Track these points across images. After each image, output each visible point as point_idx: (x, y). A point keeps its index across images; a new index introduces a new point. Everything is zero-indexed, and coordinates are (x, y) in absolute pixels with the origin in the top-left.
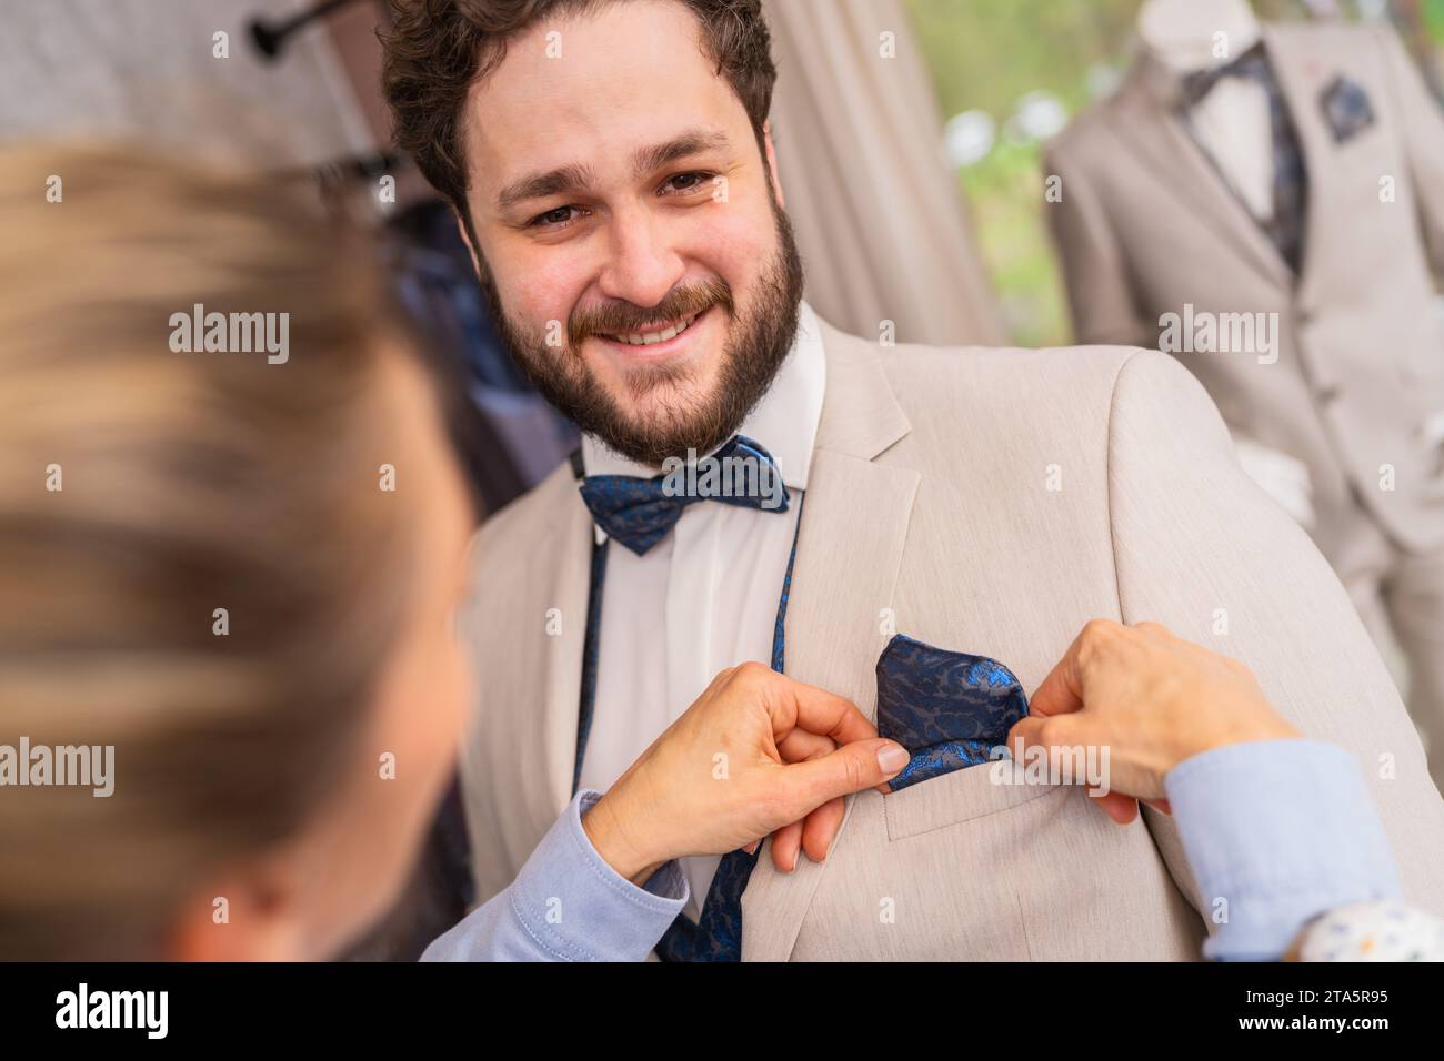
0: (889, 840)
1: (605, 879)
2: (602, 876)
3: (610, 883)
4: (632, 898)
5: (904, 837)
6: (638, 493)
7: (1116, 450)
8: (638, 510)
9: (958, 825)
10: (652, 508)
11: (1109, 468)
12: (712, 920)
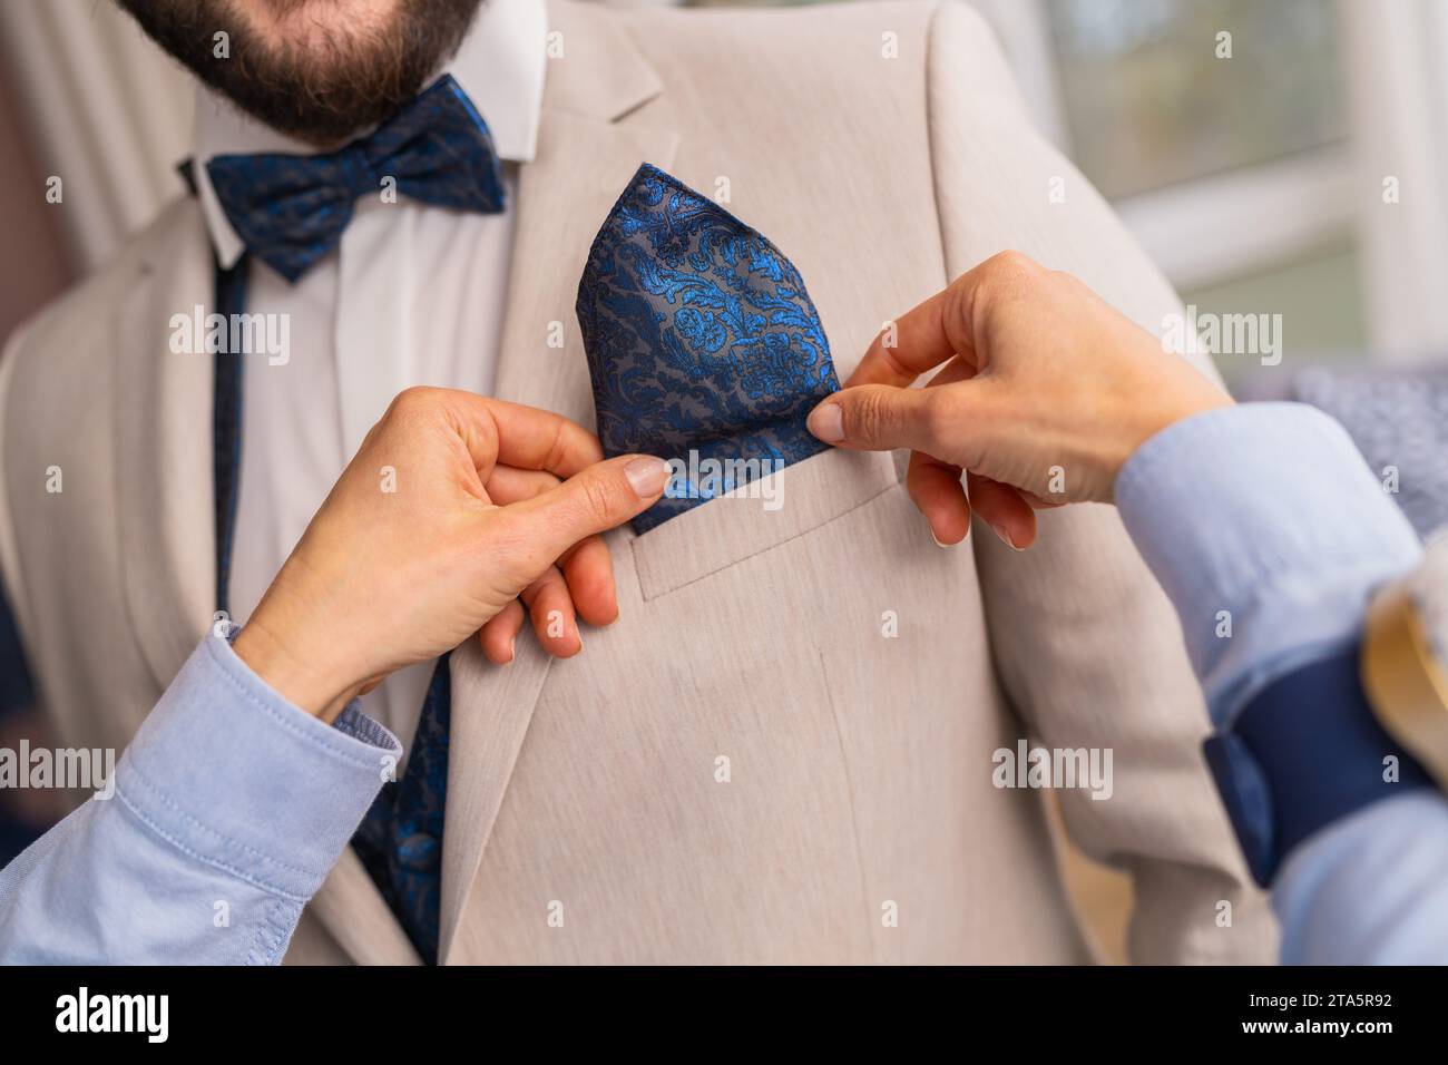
0: (645, 600)
1: (289, 726)
2: (282, 722)
3: (296, 731)
4: (331, 752)
5: (664, 594)
6: (291, 175)
7: (940, 94)
8: (290, 202)
9: (735, 566)
10: (310, 198)
11: (930, 116)
12: (427, 762)
